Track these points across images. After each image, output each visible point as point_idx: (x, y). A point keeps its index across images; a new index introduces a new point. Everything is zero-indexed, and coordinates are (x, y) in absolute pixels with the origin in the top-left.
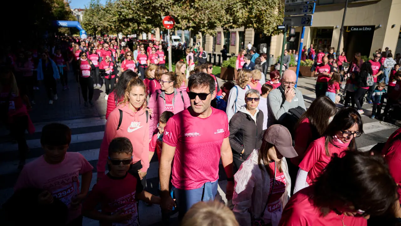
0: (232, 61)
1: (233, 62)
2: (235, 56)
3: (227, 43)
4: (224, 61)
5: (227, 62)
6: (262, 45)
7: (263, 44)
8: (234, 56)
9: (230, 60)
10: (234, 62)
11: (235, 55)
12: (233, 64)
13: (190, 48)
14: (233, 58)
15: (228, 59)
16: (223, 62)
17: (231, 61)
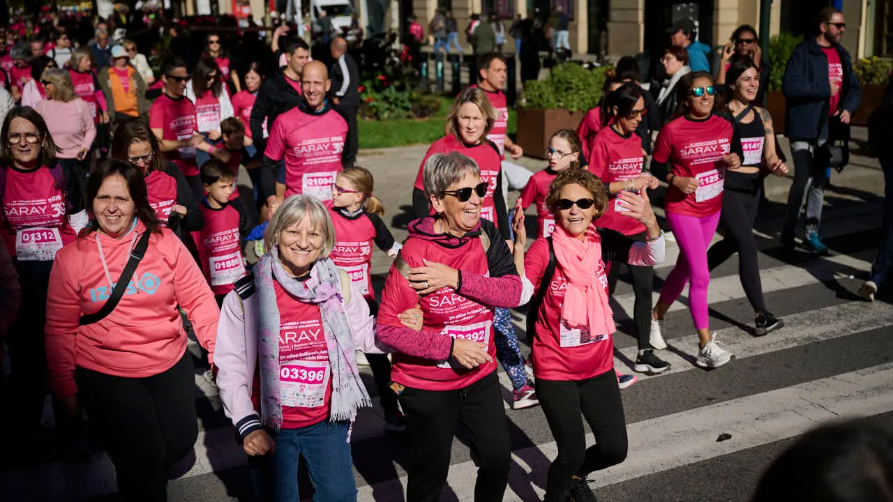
0: (559, 81)
1: (564, 87)
2: (571, 61)
3: (537, 10)
4: (528, 82)
5: (539, 87)
6: (679, 9)
7: (684, 5)
8: (568, 59)
9: (553, 76)
10: (570, 83)
11: (575, 57)
12: (564, 94)
13: (387, 37)
14: (565, 69)
15: (544, 74)
16: (525, 87)
17: (556, 79)
